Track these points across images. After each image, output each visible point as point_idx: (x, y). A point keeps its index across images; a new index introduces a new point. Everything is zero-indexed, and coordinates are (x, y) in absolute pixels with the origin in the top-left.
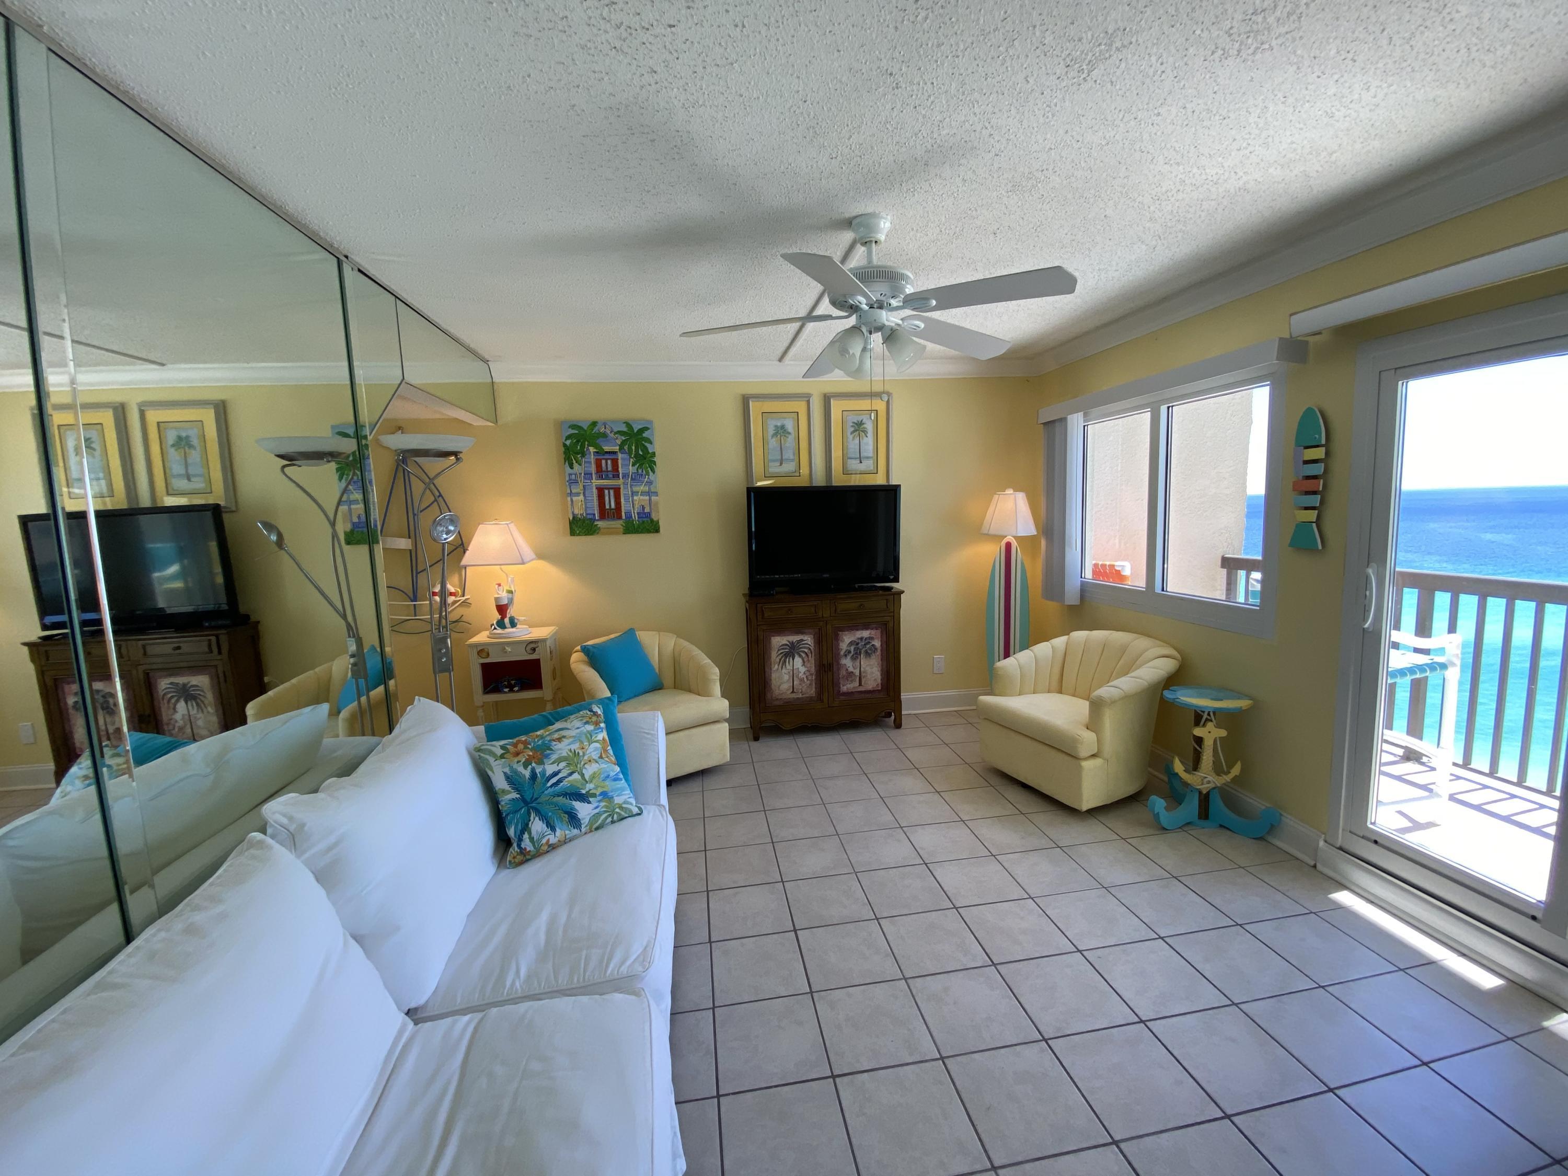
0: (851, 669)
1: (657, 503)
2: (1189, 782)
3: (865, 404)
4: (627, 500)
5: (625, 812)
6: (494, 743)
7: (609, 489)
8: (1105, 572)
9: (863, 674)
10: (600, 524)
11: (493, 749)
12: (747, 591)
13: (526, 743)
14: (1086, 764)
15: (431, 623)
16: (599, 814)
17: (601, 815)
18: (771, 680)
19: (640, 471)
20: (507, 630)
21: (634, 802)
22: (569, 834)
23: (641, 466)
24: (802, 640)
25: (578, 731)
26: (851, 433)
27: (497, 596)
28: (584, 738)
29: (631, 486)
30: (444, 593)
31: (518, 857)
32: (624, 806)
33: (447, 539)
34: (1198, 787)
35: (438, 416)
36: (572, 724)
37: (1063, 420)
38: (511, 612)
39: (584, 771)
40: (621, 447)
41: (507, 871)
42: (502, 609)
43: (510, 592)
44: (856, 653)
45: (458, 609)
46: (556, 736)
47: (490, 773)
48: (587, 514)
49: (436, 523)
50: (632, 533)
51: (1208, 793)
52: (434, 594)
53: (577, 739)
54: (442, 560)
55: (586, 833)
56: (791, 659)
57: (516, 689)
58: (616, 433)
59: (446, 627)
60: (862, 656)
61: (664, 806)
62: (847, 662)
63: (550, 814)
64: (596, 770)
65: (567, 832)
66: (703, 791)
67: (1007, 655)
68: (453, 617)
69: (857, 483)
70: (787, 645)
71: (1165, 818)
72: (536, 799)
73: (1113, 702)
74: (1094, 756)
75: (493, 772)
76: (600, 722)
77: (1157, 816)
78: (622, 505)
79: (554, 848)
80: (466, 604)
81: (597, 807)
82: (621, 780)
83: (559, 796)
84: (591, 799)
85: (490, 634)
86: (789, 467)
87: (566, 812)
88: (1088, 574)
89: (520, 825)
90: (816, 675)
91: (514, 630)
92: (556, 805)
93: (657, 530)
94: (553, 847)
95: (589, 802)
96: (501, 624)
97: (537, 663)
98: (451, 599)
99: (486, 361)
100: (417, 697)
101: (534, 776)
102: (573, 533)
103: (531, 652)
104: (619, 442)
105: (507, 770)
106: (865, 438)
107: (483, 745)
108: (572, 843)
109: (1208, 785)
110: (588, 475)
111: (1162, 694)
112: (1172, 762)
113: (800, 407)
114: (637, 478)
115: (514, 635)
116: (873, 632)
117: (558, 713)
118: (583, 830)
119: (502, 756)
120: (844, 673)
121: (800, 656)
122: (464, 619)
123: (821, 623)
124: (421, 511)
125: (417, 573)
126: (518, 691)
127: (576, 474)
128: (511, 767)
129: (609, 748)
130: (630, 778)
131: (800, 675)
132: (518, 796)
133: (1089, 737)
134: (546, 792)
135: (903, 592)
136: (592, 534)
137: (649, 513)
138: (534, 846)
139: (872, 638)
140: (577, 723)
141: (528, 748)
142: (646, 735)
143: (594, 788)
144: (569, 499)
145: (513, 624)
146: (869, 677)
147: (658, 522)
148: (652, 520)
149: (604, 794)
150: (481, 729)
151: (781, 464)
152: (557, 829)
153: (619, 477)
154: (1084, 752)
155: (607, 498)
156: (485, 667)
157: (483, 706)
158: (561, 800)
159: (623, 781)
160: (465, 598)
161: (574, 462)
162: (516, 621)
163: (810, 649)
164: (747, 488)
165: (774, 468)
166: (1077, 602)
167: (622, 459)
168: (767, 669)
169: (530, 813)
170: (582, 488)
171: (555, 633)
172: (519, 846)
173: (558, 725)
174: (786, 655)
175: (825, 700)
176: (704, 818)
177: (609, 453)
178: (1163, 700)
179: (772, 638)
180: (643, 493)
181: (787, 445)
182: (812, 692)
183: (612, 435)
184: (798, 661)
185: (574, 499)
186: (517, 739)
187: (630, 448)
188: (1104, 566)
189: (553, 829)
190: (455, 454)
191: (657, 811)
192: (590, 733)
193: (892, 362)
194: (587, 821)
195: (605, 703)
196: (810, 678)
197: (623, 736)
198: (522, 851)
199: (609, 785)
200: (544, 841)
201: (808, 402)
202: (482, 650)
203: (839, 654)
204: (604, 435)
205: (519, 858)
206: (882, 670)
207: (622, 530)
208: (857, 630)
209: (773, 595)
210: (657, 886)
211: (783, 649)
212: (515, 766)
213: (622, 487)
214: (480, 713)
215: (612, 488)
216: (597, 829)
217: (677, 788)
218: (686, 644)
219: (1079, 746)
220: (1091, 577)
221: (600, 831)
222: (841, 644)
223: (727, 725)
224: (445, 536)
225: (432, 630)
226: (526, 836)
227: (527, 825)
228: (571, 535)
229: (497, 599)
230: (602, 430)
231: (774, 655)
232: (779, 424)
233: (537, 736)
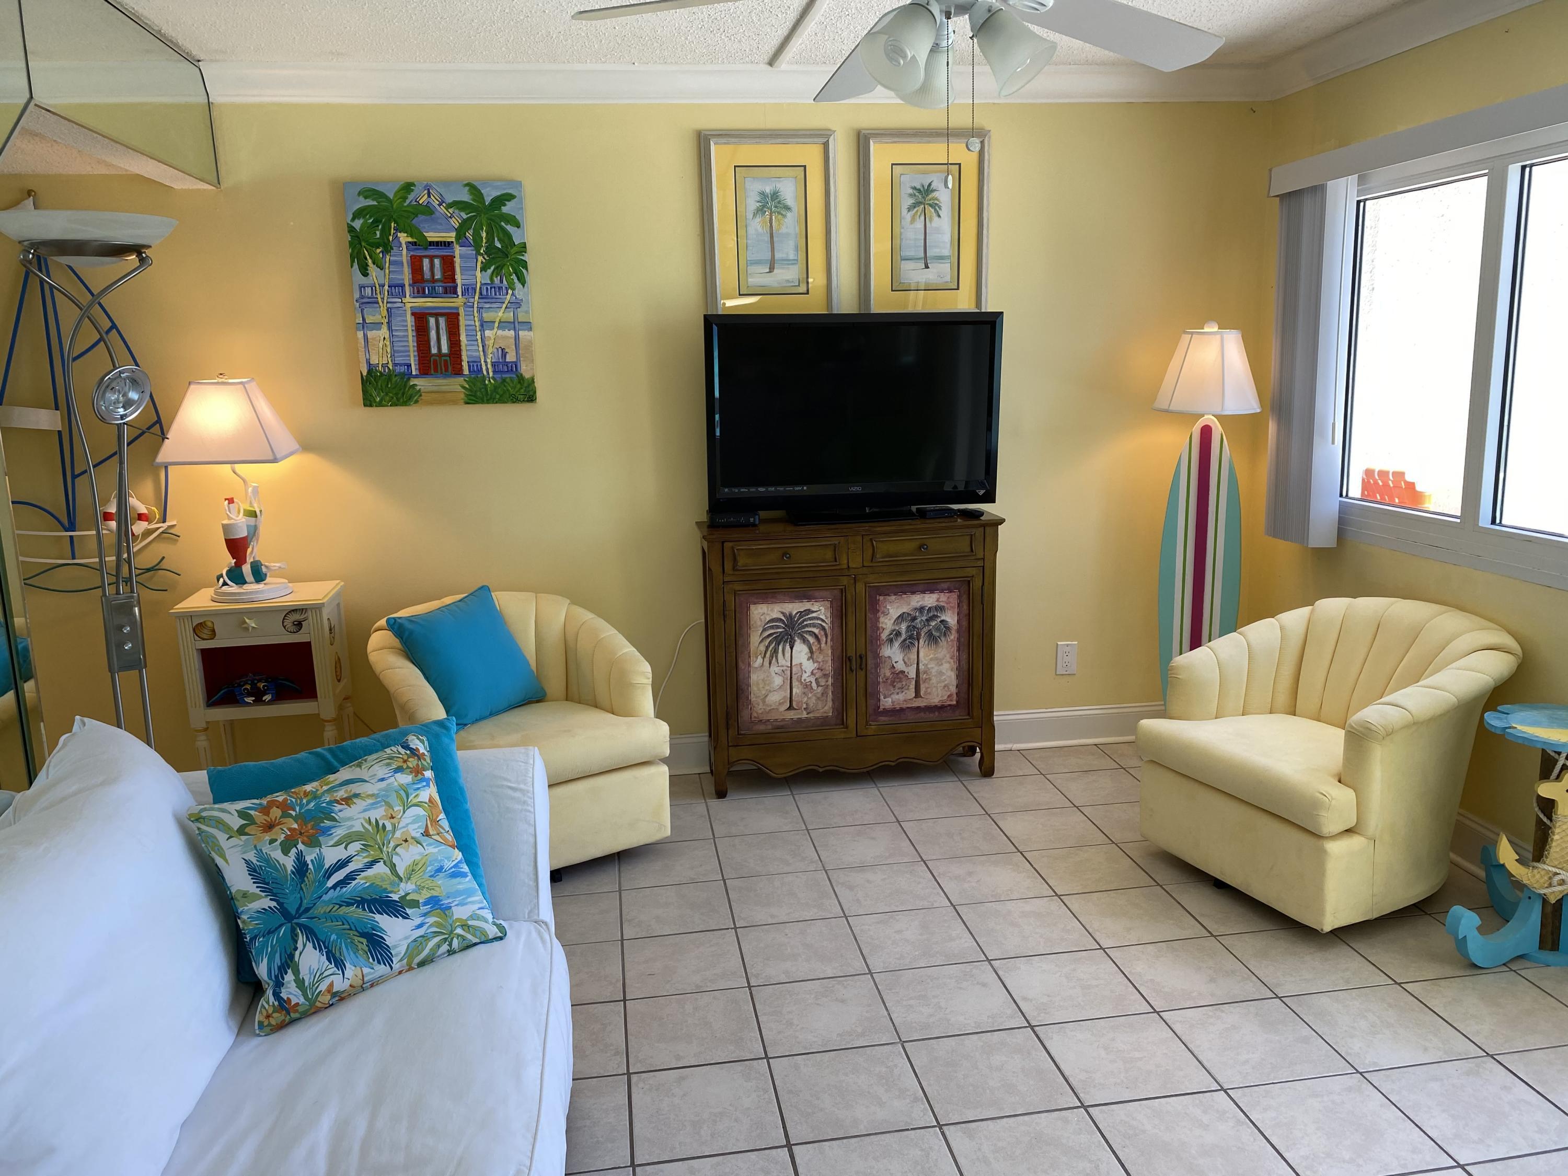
0: (900, 666)
1: (530, 343)
2: (1525, 882)
3: (935, 152)
4: (471, 337)
5: (475, 936)
6: (226, 805)
7: (437, 315)
8: (1386, 484)
9: (923, 676)
10: (421, 383)
11: (225, 817)
12: (704, 517)
13: (285, 807)
14: (1333, 847)
15: (101, 570)
16: (425, 938)
17: (429, 940)
18: (749, 685)
19: (497, 280)
20: (247, 588)
21: (490, 917)
22: (369, 974)
23: (498, 271)
24: (809, 611)
25: (383, 785)
26: (909, 210)
27: (225, 522)
28: (393, 799)
29: (479, 309)
30: (124, 516)
31: (275, 1015)
32: (470, 923)
33: (122, 417)
34: (1542, 892)
35: (103, 171)
36: (371, 771)
37: (1318, 191)
38: (254, 553)
39: (395, 859)
40: (460, 233)
41: (256, 1041)
42: (237, 547)
43: (253, 514)
44: (911, 637)
45: (153, 545)
46: (341, 793)
47: (219, 861)
48: (395, 365)
49: (103, 386)
50: (482, 402)
51: (1560, 902)
52: (107, 517)
53: (381, 799)
54: (119, 453)
55: (400, 973)
56: (788, 647)
57: (267, 698)
58: (449, 206)
59: (128, 581)
60: (921, 641)
61: (546, 923)
62: (893, 654)
63: (333, 937)
64: (418, 857)
65: (366, 970)
66: (620, 891)
67: (1196, 642)
68: (144, 561)
69: (919, 309)
70: (780, 620)
71: (1477, 947)
72: (307, 910)
73: (1389, 733)
74: (1349, 831)
75: (226, 861)
76: (424, 769)
77: (1461, 944)
78: (463, 347)
79: (342, 999)
80: (169, 536)
81: (420, 926)
82: (464, 875)
83: (349, 904)
84: (409, 911)
85: (216, 593)
86: (786, 275)
87: (363, 935)
88: (1355, 490)
89: (278, 956)
90: (834, 677)
91: (261, 586)
92: (344, 920)
93: (531, 398)
94: (340, 998)
95: (406, 916)
96: (236, 576)
97: (305, 649)
98: (139, 528)
99: (195, 62)
100: (78, 717)
101: (301, 868)
102: (368, 402)
103: (293, 629)
104: (455, 223)
105: (252, 856)
106: (936, 218)
107: (205, 809)
108: (376, 989)
109: (1560, 888)
110: (397, 288)
111: (1482, 718)
112: (1495, 843)
113: (810, 155)
114: (490, 295)
115: (261, 597)
116: (944, 597)
117: (343, 750)
118: (396, 966)
119: (241, 831)
120: (888, 674)
121: (805, 641)
122: (164, 565)
123: (845, 581)
124: (75, 359)
125: (74, 477)
126: (270, 703)
127: (372, 287)
128: (259, 852)
129: (442, 816)
130: (481, 871)
131: (805, 676)
132: (273, 904)
133: (1343, 797)
134: (325, 898)
135: (1002, 521)
136: (405, 404)
137: (516, 364)
138: (305, 995)
139: (940, 609)
140: (380, 771)
141: (291, 816)
142: (510, 792)
143: (414, 891)
144: (360, 334)
145: (259, 576)
146: (934, 680)
147: (532, 380)
148: (521, 378)
149: (434, 902)
150: (202, 776)
151: (771, 269)
152: (348, 965)
153: (455, 292)
154: (1331, 825)
155: (433, 334)
156: (208, 656)
157: (206, 729)
158: (354, 912)
159: (470, 877)
160: (167, 524)
161: (370, 261)
162: (264, 570)
163: (823, 629)
164: (706, 317)
165: (759, 277)
166: (1332, 543)
167: (461, 256)
168: (741, 665)
169: (297, 935)
170: (385, 313)
171: (338, 594)
172: (277, 995)
173: (345, 774)
174: (779, 639)
175: (851, 722)
176: (622, 940)
177: (437, 244)
178: (1483, 731)
179: (752, 607)
180: (503, 325)
181: (784, 230)
182: (826, 708)
183: (442, 209)
184: (800, 649)
185: (370, 334)
186: (269, 798)
187: (477, 236)
188: (1383, 474)
189: (340, 965)
190: (137, 249)
191: (534, 935)
192: (405, 789)
193: (987, 68)
194: (402, 949)
195: (434, 731)
196: (822, 682)
197: (468, 794)
198: (283, 1005)
199: (442, 887)
200: (323, 987)
201: (826, 146)
202: (201, 625)
203: (878, 638)
204: (428, 210)
205: (278, 1017)
206: (959, 669)
207: (462, 396)
208: (913, 593)
209: (754, 525)
210: (533, 1072)
211: (772, 627)
212: (266, 849)
213: (461, 311)
214: (202, 742)
215: (442, 315)
216: (422, 964)
217: (569, 886)
218: (587, 616)
219: (1323, 813)
220: (1358, 496)
221: (428, 969)
222: (882, 620)
223: (665, 769)
224: (121, 411)
225: (102, 587)
226: (289, 977)
227: (291, 957)
228: (365, 405)
229: (226, 528)
230: (423, 200)
231: (755, 640)
232: (768, 190)
233: (306, 794)
